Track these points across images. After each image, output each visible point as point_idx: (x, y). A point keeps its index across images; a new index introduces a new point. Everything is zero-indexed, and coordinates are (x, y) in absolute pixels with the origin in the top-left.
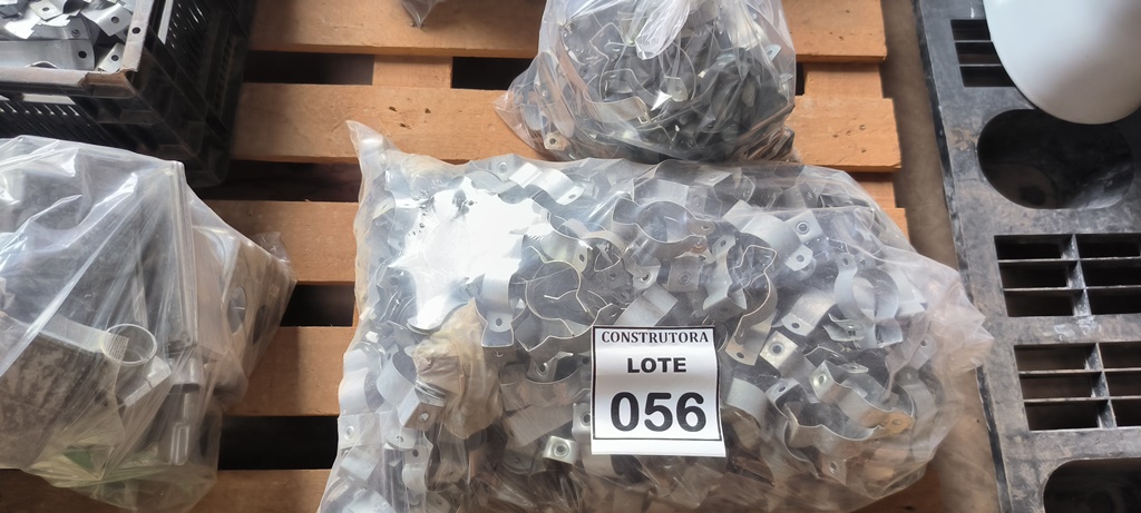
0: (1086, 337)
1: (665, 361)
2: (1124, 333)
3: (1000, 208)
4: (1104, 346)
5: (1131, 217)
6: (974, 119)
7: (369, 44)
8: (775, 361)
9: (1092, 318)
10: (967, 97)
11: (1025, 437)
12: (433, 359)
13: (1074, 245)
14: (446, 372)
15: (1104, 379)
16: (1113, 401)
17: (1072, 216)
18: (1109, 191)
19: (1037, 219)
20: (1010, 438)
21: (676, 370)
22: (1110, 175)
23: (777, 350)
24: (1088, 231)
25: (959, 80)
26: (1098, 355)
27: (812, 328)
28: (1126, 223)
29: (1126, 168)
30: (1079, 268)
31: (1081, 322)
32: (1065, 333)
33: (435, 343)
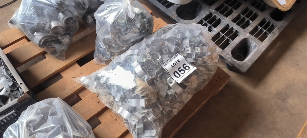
0: (217, 32)
1: (176, 62)
2: (221, 27)
3: (189, 22)
4: (220, 31)
5: (207, 11)
6: (173, 12)
7: (57, 70)
8: (189, 52)
9: (215, 28)
10: (170, 10)
11: (223, 51)
12: (141, 90)
13: (204, 20)
14: (144, 91)
15: (225, 36)
16: (229, 38)
17: (199, 17)
18: (200, 11)
19: (195, 20)
20: (221, 53)
21: (179, 62)
22: (198, 9)
23: (188, 50)
24: (203, 17)
25: (166, 8)
26: (221, 33)
27: (189, 45)
28: (207, 13)
29: (200, 6)
30: (207, 23)
31: (214, 30)
32: (214, 33)
33: (138, 88)
